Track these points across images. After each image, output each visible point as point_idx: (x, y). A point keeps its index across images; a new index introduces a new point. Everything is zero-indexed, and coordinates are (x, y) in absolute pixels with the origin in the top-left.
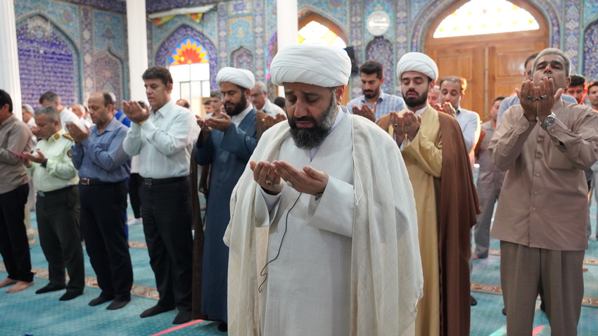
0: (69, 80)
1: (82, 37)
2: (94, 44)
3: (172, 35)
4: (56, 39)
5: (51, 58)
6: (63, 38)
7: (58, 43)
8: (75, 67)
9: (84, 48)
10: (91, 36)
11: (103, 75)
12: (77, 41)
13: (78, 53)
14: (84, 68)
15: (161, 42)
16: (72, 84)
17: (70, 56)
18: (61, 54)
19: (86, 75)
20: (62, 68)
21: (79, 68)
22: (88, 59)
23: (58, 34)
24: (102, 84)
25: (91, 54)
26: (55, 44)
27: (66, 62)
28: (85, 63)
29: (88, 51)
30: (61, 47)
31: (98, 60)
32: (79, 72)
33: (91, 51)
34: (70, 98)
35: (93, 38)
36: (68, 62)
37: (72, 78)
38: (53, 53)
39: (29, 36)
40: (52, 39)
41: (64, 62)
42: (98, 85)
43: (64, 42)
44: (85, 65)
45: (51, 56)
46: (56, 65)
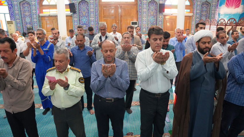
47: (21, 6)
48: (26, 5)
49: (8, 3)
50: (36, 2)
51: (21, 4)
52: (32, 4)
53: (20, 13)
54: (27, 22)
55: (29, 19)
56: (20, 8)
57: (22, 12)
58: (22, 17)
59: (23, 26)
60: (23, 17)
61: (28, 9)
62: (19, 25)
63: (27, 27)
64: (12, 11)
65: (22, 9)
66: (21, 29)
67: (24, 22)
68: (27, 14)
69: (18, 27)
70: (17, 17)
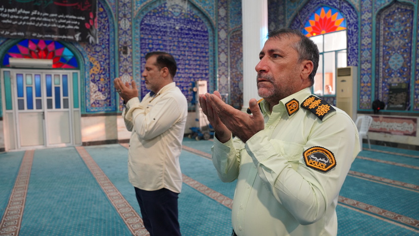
0: (204, 54)
1: (218, 15)
2: (229, 21)
3: (305, 6)
4: (193, 16)
5: (187, 34)
6: (200, 15)
7: (194, 20)
8: (211, 43)
9: (219, 24)
10: (227, 14)
11: (238, 50)
12: (213, 18)
13: (213, 30)
14: (219, 43)
15: (293, 15)
16: (207, 59)
17: (207, 32)
18: (197, 31)
19: (220, 50)
20: (197, 43)
21: (214, 43)
22: (223, 34)
23: (195, 12)
24: (236, 59)
25: (225, 30)
26: (191, 21)
27: (202, 37)
28: (219, 38)
29: (223, 28)
30: (197, 23)
31: (233, 36)
32: (214, 47)
33: (226, 28)
34: (204, 72)
35: (229, 15)
36: (203, 38)
37: (206, 53)
38: (190, 29)
39: (166, 14)
40: (189, 16)
41: (199, 38)
42: (232, 60)
43: (200, 19)
44: (220, 41)
45: (187, 32)
46: (192, 40)
47: (382, 22)
48: (398, 16)
49: (348, 21)
51: (383, 16)
53: (374, 44)
54: (393, 67)
55: (401, 58)
56: (378, 30)
57: (382, 38)
58: (378, 56)
59: (377, 80)
60: (381, 53)
61: (402, 28)
62: (366, 78)
63: (390, 85)
64: (355, 42)
65: (382, 32)
66: (370, 91)
67: (381, 70)
68: (396, 43)
69: (362, 85)
70: (366, 55)
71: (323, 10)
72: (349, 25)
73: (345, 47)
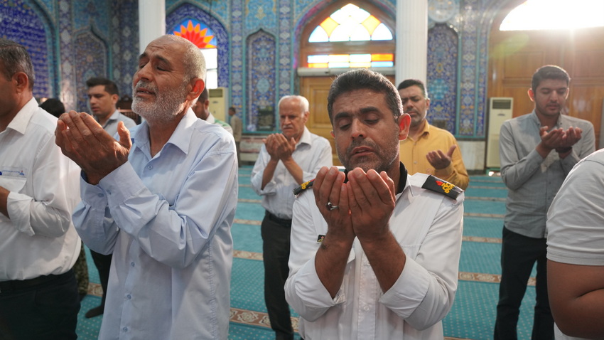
0: (41, 62)
1: (58, 9)
2: (73, 19)
5: (14, 31)
7: (24, 11)
8: (49, 47)
9: (60, 22)
10: (70, 9)
11: (84, 59)
12: (51, 13)
13: (52, 29)
14: (61, 48)
16: (45, 68)
17: (43, 31)
18: (28, 27)
19: (63, 57)
20: (30, 46)
21: (54, 48)
22: (66, 37)
24: (82, 70)
25: (69, 31)
26: (20, 12)
27: (36, 38)
28: (61, 42)
29: (65, 28)
30: (28, 17)
31: (78, 39)
32: (54, 52)
33: (69, 28)
35: (73, 11)
36: (38, 39)
37: (44, 60)
38: (18, 24)
40: (16, 5)
41: (32, 38)
42: (78, 72)
43: (33, 12)
44: (63, 45)
45: (14, 28)
46: (23, 41)
47: (250, 46)
48: (263, 43)
49: (218, 40)
50: (293, 33)
51: (251, 41)
52: (281, 39)
53: (244, 67)
54: (261, 91)
55: (267, 83)
56: (247, 53)
57: (250, 62)
58: (247, 79)
59: (247, 102)
60: (250, 77)
61: (267, 55)
62: (237, 100)
63: (258, 107)
64: (225, 62)
65: (250, 56)
66: (241, 113)
67: (250, 93)
68: (263, 68)
70: (237, 77)
71: (190, 23)
72: (220, 44)
73: (216, 67)
